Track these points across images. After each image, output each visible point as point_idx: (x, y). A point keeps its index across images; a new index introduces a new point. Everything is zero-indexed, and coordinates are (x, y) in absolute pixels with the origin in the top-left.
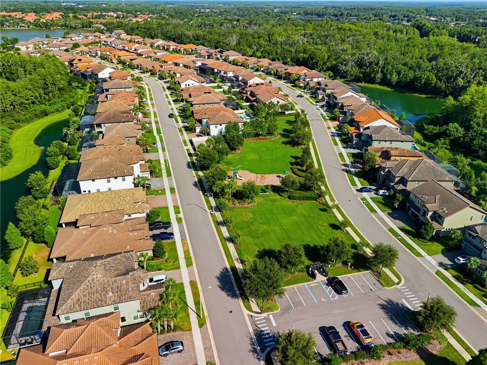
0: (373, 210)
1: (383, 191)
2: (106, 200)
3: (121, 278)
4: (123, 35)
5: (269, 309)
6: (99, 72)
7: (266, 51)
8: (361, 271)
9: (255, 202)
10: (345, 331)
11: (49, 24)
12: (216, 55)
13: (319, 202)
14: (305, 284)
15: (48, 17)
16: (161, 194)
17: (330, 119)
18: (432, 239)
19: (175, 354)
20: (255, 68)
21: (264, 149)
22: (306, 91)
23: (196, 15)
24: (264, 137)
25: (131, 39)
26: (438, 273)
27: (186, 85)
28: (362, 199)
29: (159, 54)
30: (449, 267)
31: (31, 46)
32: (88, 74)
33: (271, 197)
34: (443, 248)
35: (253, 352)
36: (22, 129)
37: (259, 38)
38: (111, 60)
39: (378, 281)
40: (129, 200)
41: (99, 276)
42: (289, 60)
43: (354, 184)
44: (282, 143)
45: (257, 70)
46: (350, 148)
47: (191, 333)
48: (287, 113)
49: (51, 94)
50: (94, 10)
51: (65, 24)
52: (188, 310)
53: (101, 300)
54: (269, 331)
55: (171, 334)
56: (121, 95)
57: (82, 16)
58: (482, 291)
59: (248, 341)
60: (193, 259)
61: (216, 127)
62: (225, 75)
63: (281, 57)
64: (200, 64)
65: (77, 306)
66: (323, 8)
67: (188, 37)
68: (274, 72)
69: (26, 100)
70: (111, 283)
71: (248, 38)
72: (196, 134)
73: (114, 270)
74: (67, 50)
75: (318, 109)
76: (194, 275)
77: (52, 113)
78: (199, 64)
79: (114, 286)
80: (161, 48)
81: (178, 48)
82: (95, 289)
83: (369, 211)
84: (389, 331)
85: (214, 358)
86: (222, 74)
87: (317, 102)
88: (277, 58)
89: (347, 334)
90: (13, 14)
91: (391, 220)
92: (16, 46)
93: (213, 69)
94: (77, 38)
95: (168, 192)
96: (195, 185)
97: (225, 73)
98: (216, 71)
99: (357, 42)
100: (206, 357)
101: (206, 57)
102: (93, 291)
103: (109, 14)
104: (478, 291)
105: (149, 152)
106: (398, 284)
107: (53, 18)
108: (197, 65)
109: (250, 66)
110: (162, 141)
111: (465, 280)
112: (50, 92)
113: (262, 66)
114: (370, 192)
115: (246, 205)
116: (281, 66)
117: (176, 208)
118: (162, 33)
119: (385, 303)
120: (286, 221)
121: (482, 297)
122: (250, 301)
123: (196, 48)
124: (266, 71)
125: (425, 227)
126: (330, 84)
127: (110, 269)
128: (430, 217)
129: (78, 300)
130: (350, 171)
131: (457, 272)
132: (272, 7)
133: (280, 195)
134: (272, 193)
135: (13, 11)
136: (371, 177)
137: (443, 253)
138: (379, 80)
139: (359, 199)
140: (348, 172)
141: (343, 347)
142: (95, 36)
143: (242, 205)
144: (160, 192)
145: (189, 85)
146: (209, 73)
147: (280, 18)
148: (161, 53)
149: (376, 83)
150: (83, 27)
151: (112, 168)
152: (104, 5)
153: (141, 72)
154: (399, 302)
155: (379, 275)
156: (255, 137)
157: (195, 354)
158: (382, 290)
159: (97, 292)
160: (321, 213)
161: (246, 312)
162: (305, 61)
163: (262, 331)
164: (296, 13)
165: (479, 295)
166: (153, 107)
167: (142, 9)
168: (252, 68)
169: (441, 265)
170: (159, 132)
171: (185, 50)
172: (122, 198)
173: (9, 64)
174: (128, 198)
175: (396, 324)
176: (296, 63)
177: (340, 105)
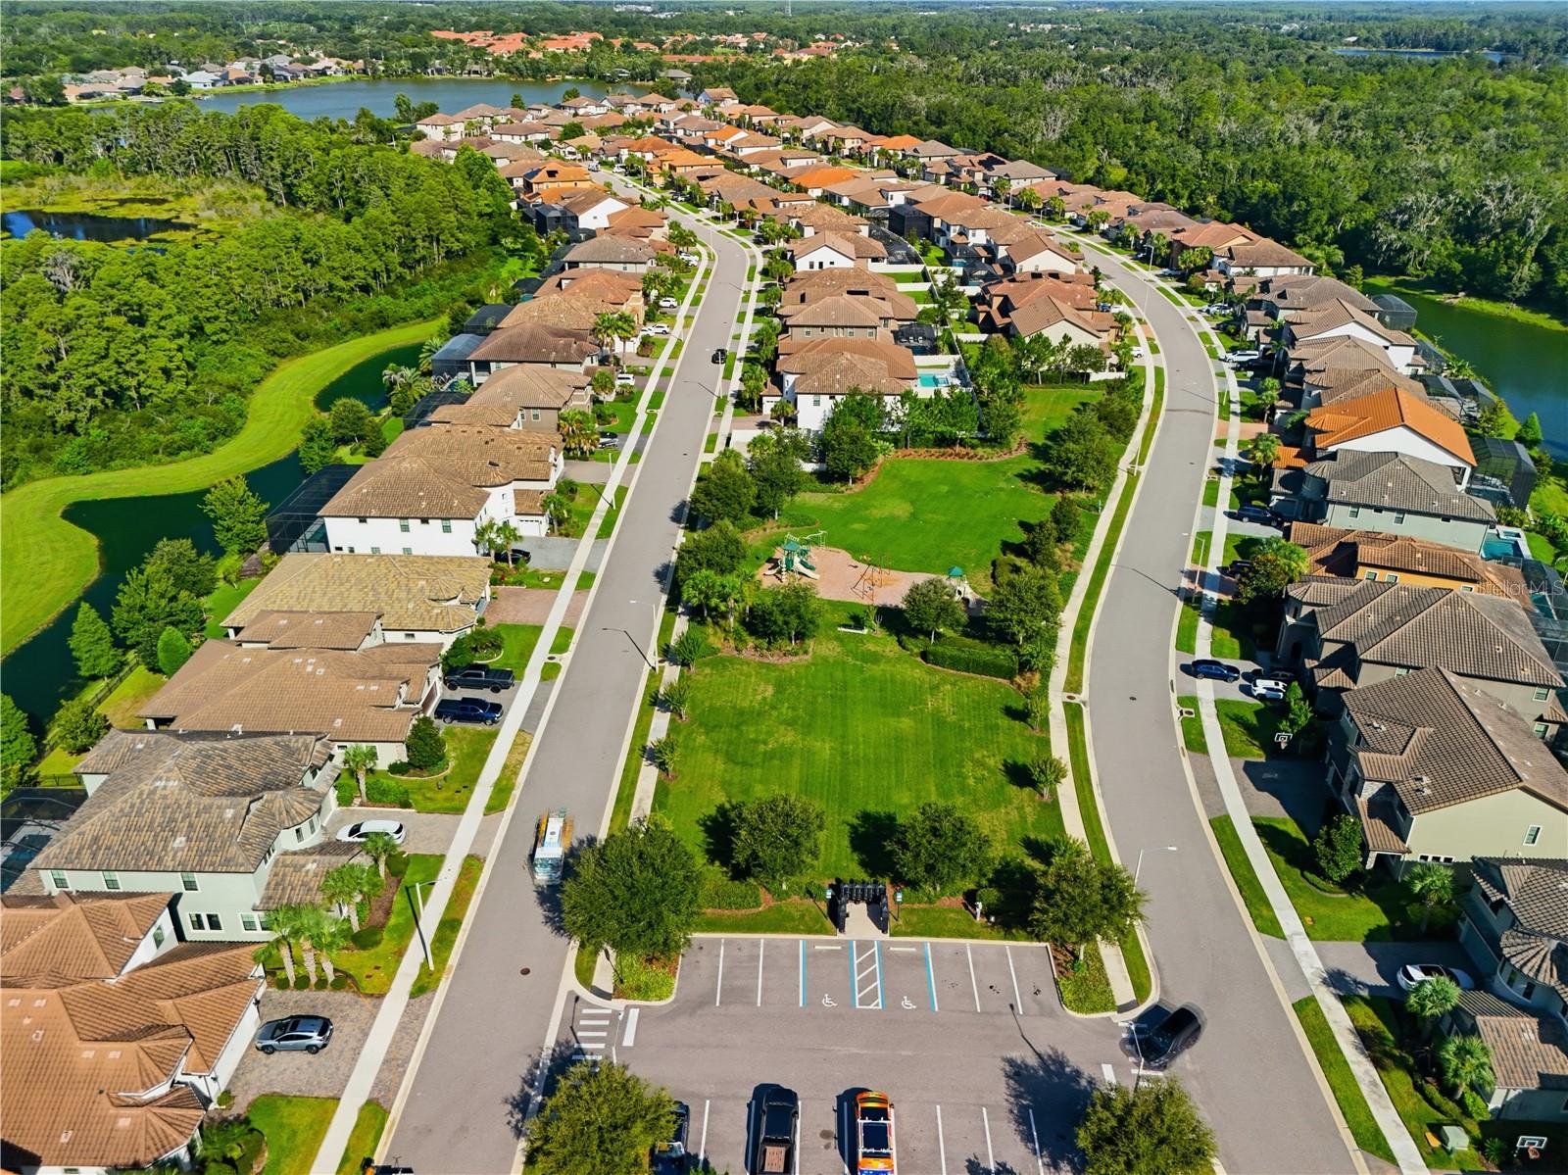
0: (1196, 744)
1: (1271, 684)
2: (360, 581)
3: (225, 801)
4: (729, 102)
5: (642, 991)
6: (583, 210)
7: (1144, 166)
8: (1015, 938)
9: (806, 652)
10: (834, 1116)
11: (543, 67)
12: (971, 173)
13: (1019, 686)
14: (802, 937)
15: (555, 46)
16: (547, 586)
17: (1242, 414)
18: (1353, 883)
19: (297, 1055)
20: (1083, 223)
21: (945, 489)
22: (1213, 309)
23: (993, 43)
24: (964, 451)
25: (742, 116)
26: (1306, 1007)
27: (812, 266)
28: (1181, 701)
29: (793, 164)
30: (1365, 993)
31: (459, 128)
32: (553, 214)
33: (871, 647)
34: (1384, 921)
35: (515, 1105)
36: (308, 358)
37: (1147, 121)
38: (650, 176)
39: (1057, 983)
40: (422, 589)
41: (174, 784)
42: (1211, 199)
43: (1186, 642)
44: (1020, 476)
45: (1087, 230)
46: (1252, 519)
47: (377, 1007)
48: (1095, 377)
49: (420, 268)
50: (693, 28)
51: (587, 67)
52: (410, 938)
53: (151, 854)
54: (600, 1058)
55: (323, 994)
56: (589, 281)
57: (648, 45)
58: (1438, 1108)
59: (522, 1068)
60: (517, 793)
61: (817, 403)
62: (960, 240)
63: (1186, 187)
64: (902, 202)
65: (86, 855)
66: (1471, 22)
67: (910, 113)
68: (1137, 237)
69: (345, 278)
70: (194, 810)
71: (1106, 120)
72: (759, 419)
73: (228, 777)
74: (545, 145)
75: (1222, 375)
76: (490, 843)
77: (404, 320)
78: (898, 199)
79: (198, 822)
80: (819, 146)
81: (866, 148)
82: (148, 817)
83: (1181, 742)
84: (986, 1156)
85: (395, 1095)
86: (953, 234)
87: (1233, 350)
88: (1172, 191)
89: (833, 1127)
90: (466, 37)
91: (1243, 790)
92: (419, 127)
93: (930, 219)
94: (592, 109)
95: (569, 585)
96: (660, 575)
97: (961, 234)
98: (937, 224)
99: (1514, 145)
100: (375, 1085)
101: (943, 179)
102: (142, 821)
103: (731, 39)
104: (1425, 1104)
105: (586, 460)
106: (1122, 1009)
107: (566, 50)
108: (892, 204)
109: (1068, 215)
110: (646, 431)
111: (1397, 1052)
112: (418, 262)
113: (1104, 218)
114: (1225, 678)
115: (773, 660)
116: (1169, 218)
117: (565, 634)
118: (841, 99)
119: (1032, 1061)
120: (868, 728)
121: (1425, 1127)
122: (602, 954)
123: (915, 150)
124: (1113, 234)
125: (1328, 833)
126: (1297, 291)
127: (215, 771)
128: (1371, 801)
129: (96, 839)
130: (1200, 598)
131: (1381, 1017)
132: (1276, 16)
133: (900, 643)
134: (880, 633)
135: (471, 28)
136: (1258, 628)
137: (1373, 940)
138: (1523, 290)
139: (1174, 697)
140: (1191, 600)
141: (782, 1164)
142: (644, 105)
143: (762, 656)
144: (547, 580)
145: (821, 264)
146: (914, 231)
147: (1278, 56)
148: (803, 162)
149: (1509, 300)
150: (633, 78)
151: (421, 490)
152: (731, 13)
153: (716, 218)
154: (1087, 1071)
155: (1067, 962)
156: (940, 446)
157: (351, 1070)
158: (1052, 1014)
159: (151, 827)
160: (1005, 722)
161: (570, 982)
162: (1264, 207)
163: (580, 1051)
164: (1354, 39)
165: (1419, 1120)
166: (686, 326)
167: (832, 24)
168: (1073, 222)
169: (1337, 980)
170: (655, 402)
171: (883, 153)
172: (403, 581)
173: (356, 176)
174: (422, 583)
175: (1027, 1138)
176: (1234, 210)
177: (1293, 365)
